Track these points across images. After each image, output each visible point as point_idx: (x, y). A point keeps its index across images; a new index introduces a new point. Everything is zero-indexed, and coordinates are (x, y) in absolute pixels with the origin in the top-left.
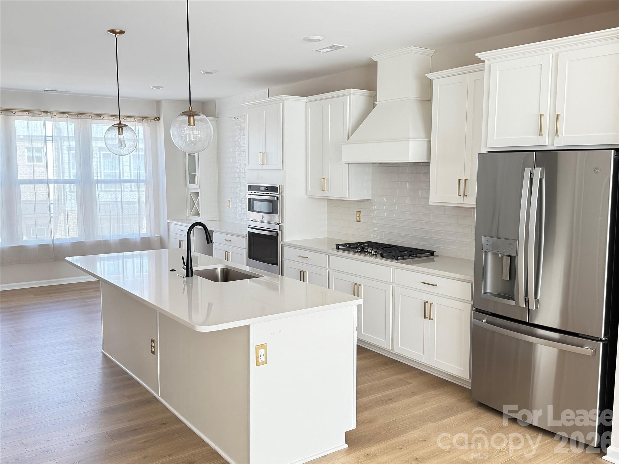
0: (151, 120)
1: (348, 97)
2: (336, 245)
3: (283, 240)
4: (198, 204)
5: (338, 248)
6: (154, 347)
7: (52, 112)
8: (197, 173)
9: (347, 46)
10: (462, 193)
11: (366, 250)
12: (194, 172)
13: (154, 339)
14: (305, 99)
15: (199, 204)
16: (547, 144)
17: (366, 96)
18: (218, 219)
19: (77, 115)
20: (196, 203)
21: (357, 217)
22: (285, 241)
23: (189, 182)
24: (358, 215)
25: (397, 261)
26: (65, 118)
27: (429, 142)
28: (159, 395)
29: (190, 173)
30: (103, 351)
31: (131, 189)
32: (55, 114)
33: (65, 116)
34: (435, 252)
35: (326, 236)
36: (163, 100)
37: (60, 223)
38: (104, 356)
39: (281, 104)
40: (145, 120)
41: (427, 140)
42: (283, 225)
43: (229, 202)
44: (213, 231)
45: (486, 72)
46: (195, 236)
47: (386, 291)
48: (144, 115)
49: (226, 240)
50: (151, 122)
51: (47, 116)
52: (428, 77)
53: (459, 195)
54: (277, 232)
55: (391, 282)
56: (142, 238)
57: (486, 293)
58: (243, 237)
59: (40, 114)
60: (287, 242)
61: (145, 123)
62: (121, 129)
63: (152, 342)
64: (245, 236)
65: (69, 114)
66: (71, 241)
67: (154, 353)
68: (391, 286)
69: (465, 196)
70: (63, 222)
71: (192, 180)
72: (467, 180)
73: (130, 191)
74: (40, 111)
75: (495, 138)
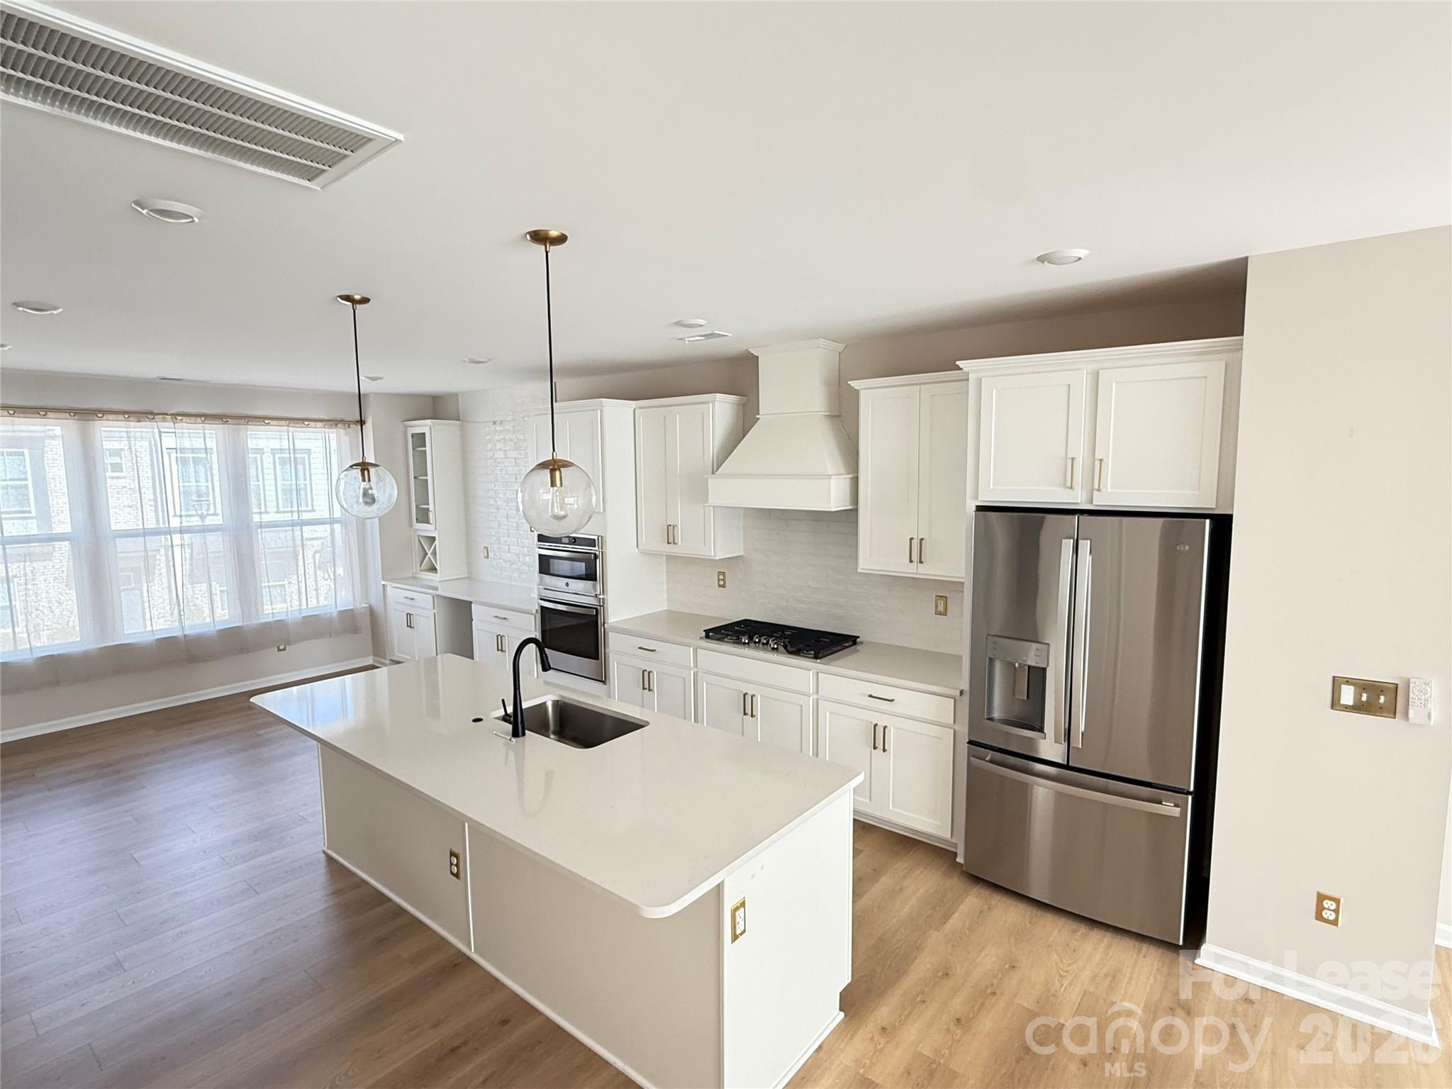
0: (349, 424)
1: (711, 405)
2: (704, 631)
3: (606, 621)
4: (434, 553)
5: (707, 637)
6: (457, 865)
7: (175, 415)
8: (431, 507)
9: (730, 335)
10: (915, 558)
11: (757, 640)
12: (426, 505)
13: (456, 850)
14: (633, 404)
15: (436, 553)
16: (1079, 501)
17: (733, 404)
18: (466, 576)
19: (221, 418)
20: (429, 553)
21: (719, 580)
22: (609, 622)
23: (417, 519)
24: (721, 577)
25: (819, 661)
26: (199, 423)
27: (855, 482)
28: (473, 950)
29: (417, 506)
30: (325, 849)
31: (278, 507)
32: (179, 418)
33: (199, 420)
34: (858, 637)
35: (666, 608)
36: (372, 393)
37: (159, 565)
38: (330, 859)
39: (599, 411)
40: (339, 425)
41: (850, 476)
42: (605, 597)
43: (485, 550)
44: (471, 603)
45: (972, 384)
46: (436, 607)
47: (802, 706)
48: (339, 416)
49: (496, 617)
50: (349, 427)
51: (164, 420)
52: (852, 385)
53: (911, 561)
54: (596, 609)
55: (811, 692)
56: (340, 611)
57: (991, 719)
58: (532, 614)
59: (151, 417)
60: (615, 624)
61: (341, 430)
62: (366, 472)
63: (452, 857)
64: (534, 612)
65: (206, 417)
66: (218, 628)
67: (457, 875)
68: (811, 698)
69: (921, 562)
70: (163, 565)
71: (424, 517)
72: (923, 539)
73: (277, 512)
74: (152, 413)
75: (991, 487)
